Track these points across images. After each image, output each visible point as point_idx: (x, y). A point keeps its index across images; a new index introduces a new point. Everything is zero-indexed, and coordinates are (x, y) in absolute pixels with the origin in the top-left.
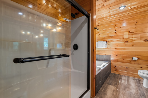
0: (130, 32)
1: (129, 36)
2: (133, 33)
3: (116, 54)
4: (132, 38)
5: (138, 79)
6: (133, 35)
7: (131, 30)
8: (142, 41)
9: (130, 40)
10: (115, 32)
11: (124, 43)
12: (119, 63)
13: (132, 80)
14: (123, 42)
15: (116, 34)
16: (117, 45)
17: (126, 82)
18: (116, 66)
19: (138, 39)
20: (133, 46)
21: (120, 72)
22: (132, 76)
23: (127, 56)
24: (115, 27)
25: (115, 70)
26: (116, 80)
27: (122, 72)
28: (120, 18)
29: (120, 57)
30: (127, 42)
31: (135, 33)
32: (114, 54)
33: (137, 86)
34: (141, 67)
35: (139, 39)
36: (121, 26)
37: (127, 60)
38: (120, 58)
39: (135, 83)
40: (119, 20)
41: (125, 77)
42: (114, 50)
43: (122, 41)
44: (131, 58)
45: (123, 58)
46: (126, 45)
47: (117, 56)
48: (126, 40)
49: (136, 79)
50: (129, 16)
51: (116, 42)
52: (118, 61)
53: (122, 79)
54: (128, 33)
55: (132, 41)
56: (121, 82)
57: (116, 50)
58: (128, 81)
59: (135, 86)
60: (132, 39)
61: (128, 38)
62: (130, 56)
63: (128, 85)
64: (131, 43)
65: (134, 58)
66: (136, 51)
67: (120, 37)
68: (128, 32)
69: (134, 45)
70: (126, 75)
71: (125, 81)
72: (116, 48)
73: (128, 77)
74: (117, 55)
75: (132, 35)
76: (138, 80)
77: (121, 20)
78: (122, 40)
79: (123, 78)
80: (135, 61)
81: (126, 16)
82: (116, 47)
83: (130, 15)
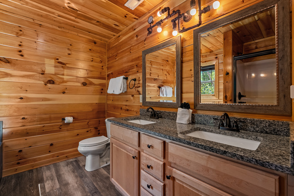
0: (60, 60)
1: (57, 69)
2: (63, 64)
3: (23, 113)
4: (63, 75)
5: (74, 160)
6: (65, 70)
7: (60, 57)
8: (79, 84)
9: (59, 80)
10: (20, 48)
11: (46, 85)
12: (31, 139)
13: (66, 168)
14: (43, 83)
15: (22, 56)
16: (24, 88)
17: (57, 181)
18: (20, 151)
19: (73, 80)
20: (64, 93)
21: (35, 160)
22: (63, 158)
23: (52, 116)
24: (18, 35)
25: (18, 163)
26: (28, 192)
27: (40, 159)
28: (36, 17)
29: (34, 121)
30: (51, 82)
31: (67, 65)
32: (15, 114)
33: (79, 179)
34: (78, 135)
35: (75, 80)
36: (36, 37)
37: (52, 126)
38: (35, 123)
39: (73, 172)
40: (32, 21)
41: (49, 168)
42: (15, 102)
43: (39, 80)
44: (61, 120)
45: (42, 122)
46: (49, 91)
47: (23, 121)
48: (50, 79)
49: (72, 162)
50: (58, 24)
51: (21, 78)
52: (27, 133)
53: (45, 178)
54: (55, 63)
55: (62, 83)
56: (45, 191)
57: (19, 102)
58: (59, 176)
59: (76, 181)
60: (63, 79)
61: (54, 73)
62: (59, 115)
63: (62, 187)
64: (61, 87)
65: (66, 118)
66: (69, 104)
67: (35, 68)
68: (53, 61)
69: (66, 92)
70: (49, 162)
71: (52, 180)
72: (21, 98)
73: (55, 165)
74: (26, 117)
75: (62, 69)
76: (75, 163)
77: (36, 22)
78: (41, 75)
79: (47, 174)
80: (68, 124)
81: (52, 20)
82: (22, 95)
83: (60, 23)
